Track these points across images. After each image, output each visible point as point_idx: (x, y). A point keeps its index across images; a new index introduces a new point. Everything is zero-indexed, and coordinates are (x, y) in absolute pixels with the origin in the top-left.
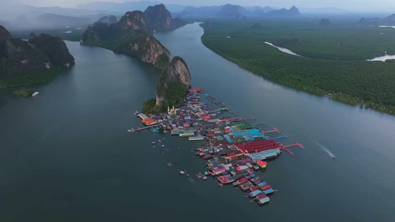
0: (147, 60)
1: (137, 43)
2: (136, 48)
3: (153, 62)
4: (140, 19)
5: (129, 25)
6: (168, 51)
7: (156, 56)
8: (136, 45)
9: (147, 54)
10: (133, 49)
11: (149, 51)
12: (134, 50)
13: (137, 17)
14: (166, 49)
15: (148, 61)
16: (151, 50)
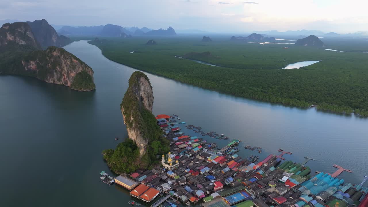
0: (56, 80)
1: (34, 60)
2: (32, 67)
3: (66, 82)
4: (25, 32)
5: (9, 40)
6: (90, 67)
7: (73, 74)
8: (32, 62)
9: (55, 74)
10: (27, 68)
11: (58, 69)
12: (30, 70)
13: (21, 29)
14: (86, 66)
15: (58, 83)
16: (64, 67)
